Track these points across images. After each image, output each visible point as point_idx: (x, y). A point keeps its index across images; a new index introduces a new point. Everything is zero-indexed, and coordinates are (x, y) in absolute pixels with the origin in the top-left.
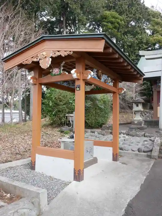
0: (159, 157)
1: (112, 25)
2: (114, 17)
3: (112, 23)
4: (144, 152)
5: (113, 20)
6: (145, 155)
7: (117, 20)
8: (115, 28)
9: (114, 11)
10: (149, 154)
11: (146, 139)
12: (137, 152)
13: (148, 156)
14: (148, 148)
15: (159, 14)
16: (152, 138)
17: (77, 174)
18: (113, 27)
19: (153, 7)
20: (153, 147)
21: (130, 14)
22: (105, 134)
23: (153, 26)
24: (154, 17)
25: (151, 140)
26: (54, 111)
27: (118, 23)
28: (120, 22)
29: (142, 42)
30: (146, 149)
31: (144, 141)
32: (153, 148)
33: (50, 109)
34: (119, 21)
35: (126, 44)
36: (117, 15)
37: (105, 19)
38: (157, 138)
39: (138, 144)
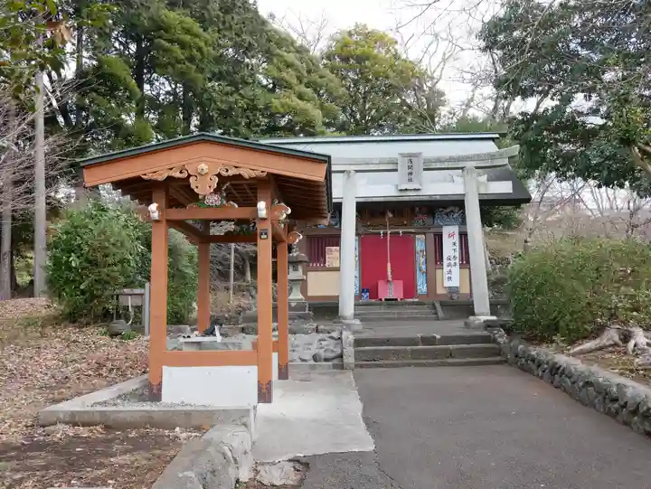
0: (356, 366)
1: (183, 51)
2: (188, 31)
3: (183, 45)
4: (326, 360)
5: (187, 38)
6: (329, 365)
7: (197, 40)
8: (191, 59)
9: (188, 15)
10: (336, 362)
11: (321, 336)
12: (312, 362)
13: (335, 367)
14: (333, 351)
15: (290, 41)
16: (335, 335)
17: (264, 391)
18: (187, 58)
19: (272, 16)
20: (342, 349)
21: (226, 29)
22: (230, 334)
23: (280, 70)
24: (280, 48)
25: (332, 338)
26: (87, 282)
27: (200, 49)
28: (205, 49)
29: (254, 108)
30: (330, 355)
31: (320, 340)
32: (342, 351)
33: (72, 276)
34: (202, 44)
35: (216, 107)
36: (197, 27)
37: (166, 31)
38: (344, 333)
39: (310, 347)
